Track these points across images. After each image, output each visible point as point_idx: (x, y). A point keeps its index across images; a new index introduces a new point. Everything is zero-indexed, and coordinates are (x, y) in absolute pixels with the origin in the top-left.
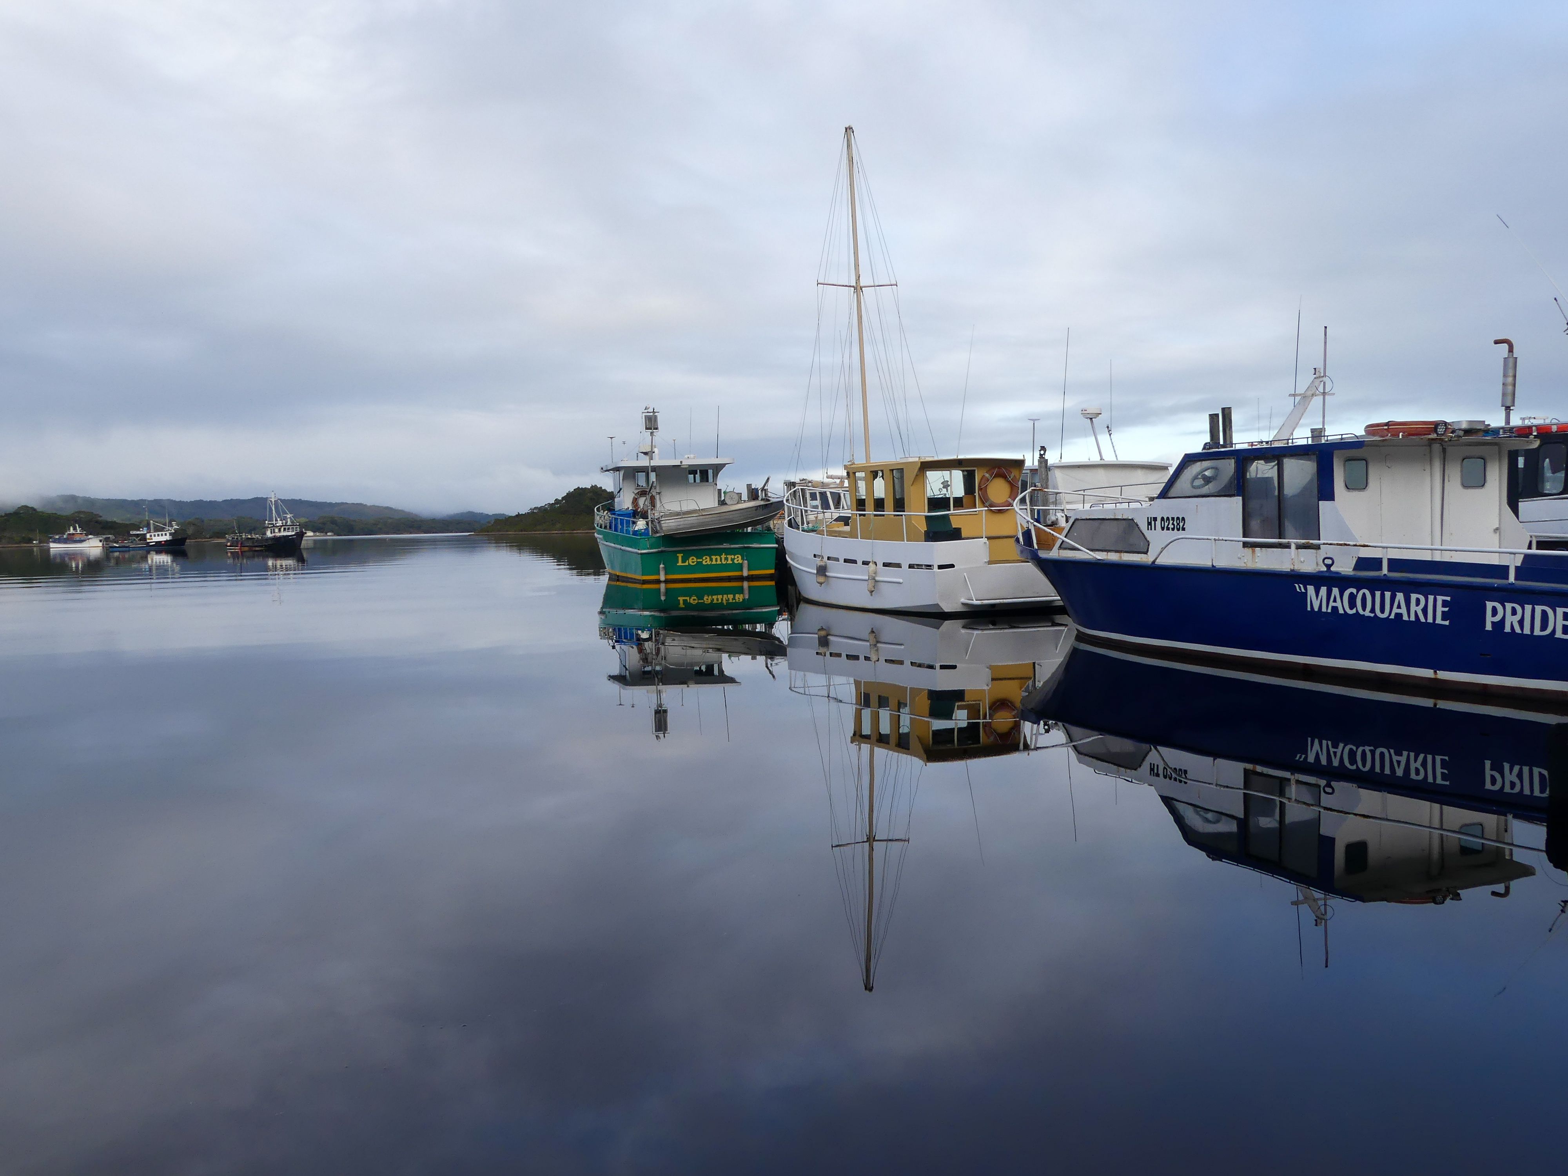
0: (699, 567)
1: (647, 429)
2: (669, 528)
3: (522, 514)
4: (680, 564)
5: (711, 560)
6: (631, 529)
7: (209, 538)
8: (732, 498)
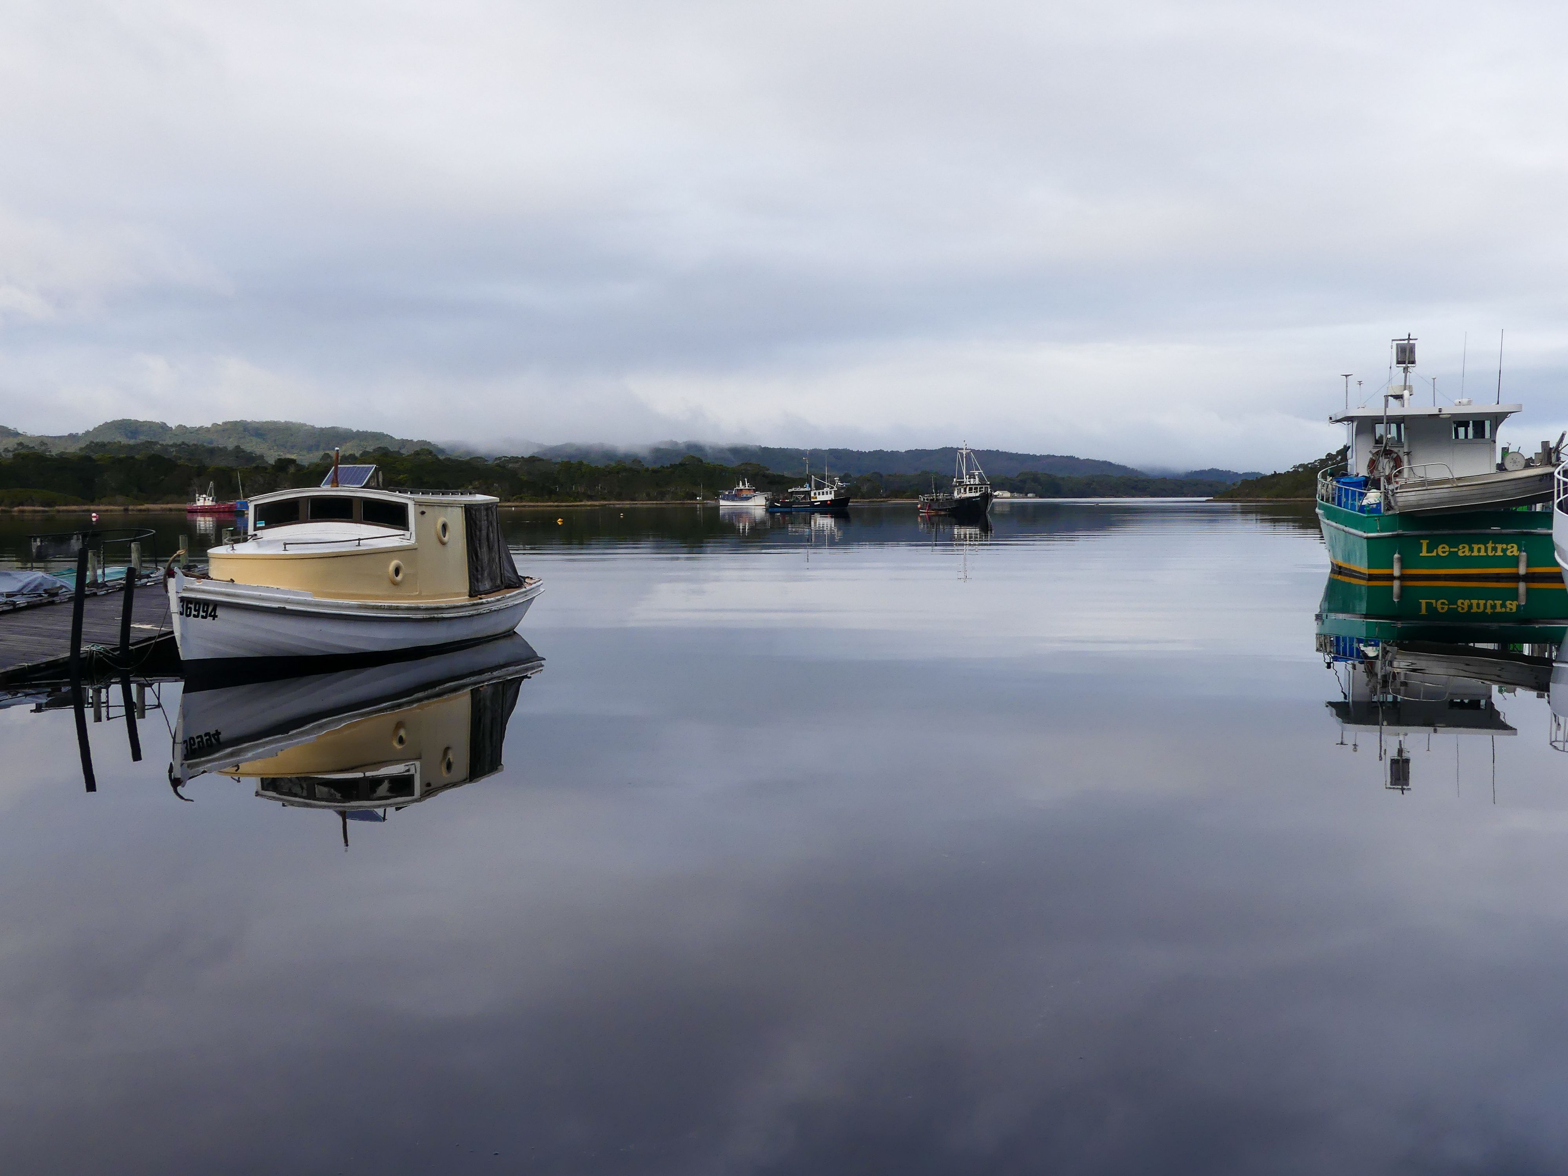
0: (1453, 559)
1: (1398, 363)
2: (1407, 503)
3: (1279, 474)
4: (1424, 553)
5: (1471, 550)
6: (1357, 503)
7: (886, 498)
8: (1515, 462)
